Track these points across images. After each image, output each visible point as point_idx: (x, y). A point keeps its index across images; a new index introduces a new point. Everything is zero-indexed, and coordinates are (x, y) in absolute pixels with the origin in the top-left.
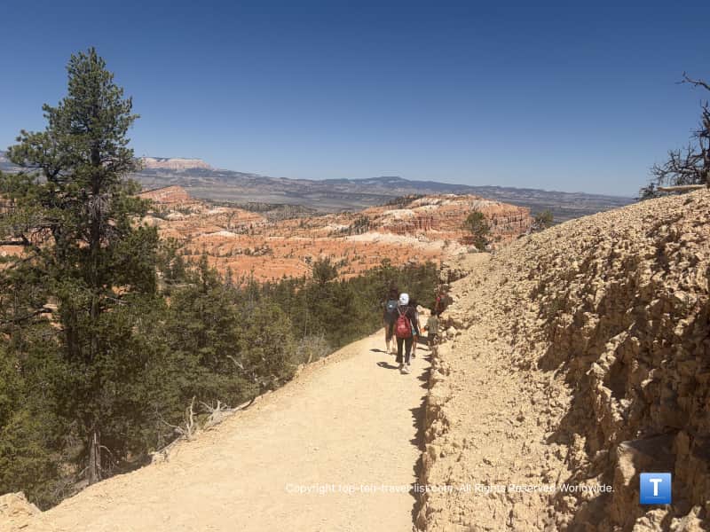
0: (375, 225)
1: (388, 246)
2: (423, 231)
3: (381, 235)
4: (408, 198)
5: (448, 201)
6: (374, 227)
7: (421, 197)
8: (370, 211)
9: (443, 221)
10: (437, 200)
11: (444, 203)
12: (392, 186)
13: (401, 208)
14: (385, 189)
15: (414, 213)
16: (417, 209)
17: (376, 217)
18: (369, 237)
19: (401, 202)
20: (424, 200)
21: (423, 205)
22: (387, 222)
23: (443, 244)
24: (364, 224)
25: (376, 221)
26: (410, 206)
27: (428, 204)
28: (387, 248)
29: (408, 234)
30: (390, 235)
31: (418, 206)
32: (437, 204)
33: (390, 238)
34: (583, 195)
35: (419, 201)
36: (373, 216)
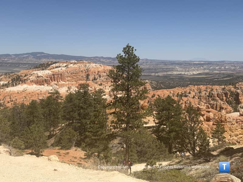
0: (25, 80)
1: (33, 92)
2: (56, 82)
3: (28, 86)
4: (48, 64)
5: (72, 65)
6: (24, 82)
7: (56, 63)
8: (22, 72)
9: (69, 77)
10: (65, 65)
11: (69, 66)
12: (40, 58)
13: (43, 70)
14: (34, 60)
15: (51, 73)
16: (53, 70)
17: (26, 76)
18: (20, 88)
19: (43, 67)
20: (57, 65)
21: (56, 67)
22: (32, 78)
23: (67, 89)
24: (18, 80)
25: (25, 78)
26: (49, 68)
27: (60, 67)
28: (32, 94)
29: (46, 85)
30: (35, 86)
31: (54, 68)
32: (65, 66)
33: (34, 88)
34: (147, 60)
35: (54, 65)
36: (23, 75)
